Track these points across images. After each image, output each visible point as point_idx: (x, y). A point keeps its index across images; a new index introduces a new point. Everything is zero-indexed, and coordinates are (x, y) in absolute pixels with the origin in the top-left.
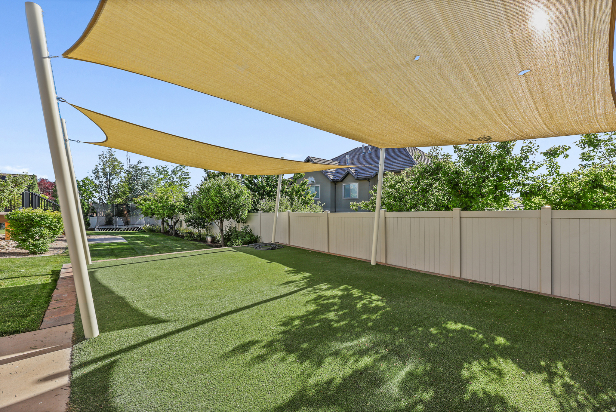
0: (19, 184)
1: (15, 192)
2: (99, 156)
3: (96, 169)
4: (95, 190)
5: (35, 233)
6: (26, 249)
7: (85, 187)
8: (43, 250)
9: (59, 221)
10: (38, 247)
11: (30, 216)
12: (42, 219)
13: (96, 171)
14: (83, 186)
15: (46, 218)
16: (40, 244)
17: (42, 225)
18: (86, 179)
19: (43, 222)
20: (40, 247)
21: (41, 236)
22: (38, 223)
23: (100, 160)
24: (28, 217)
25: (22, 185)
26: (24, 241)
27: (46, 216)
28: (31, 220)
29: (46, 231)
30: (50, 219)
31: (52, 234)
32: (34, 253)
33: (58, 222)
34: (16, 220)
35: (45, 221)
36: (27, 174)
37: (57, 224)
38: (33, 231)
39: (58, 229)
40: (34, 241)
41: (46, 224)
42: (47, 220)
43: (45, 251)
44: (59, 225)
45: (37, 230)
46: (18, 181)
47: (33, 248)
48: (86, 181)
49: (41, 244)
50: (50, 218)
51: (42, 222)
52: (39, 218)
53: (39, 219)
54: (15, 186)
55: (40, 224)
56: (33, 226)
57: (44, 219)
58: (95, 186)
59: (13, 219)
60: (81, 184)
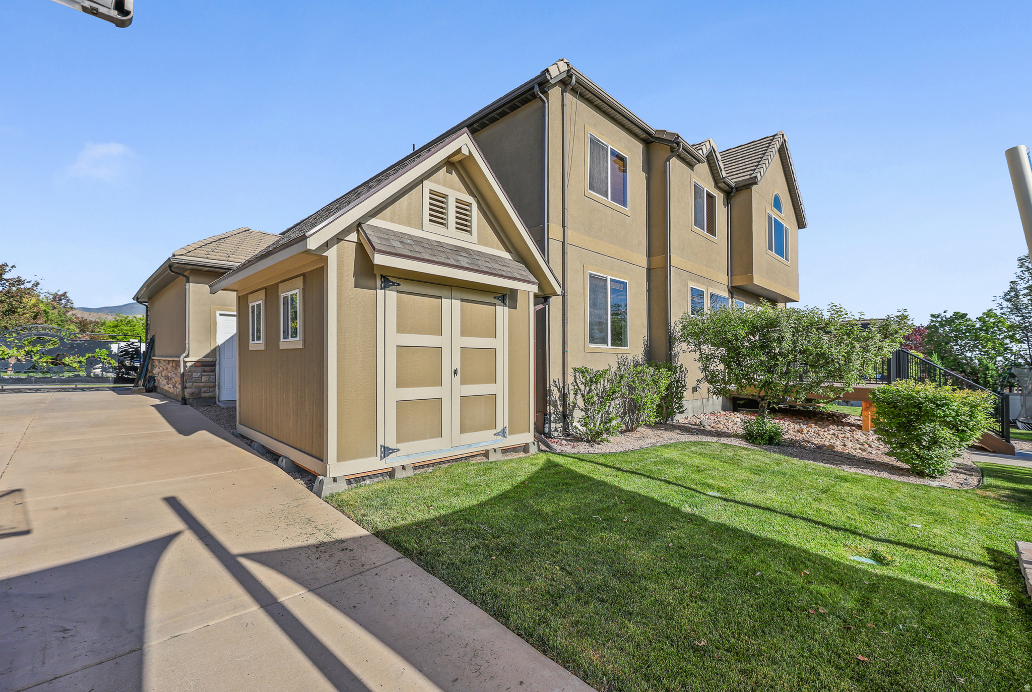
0: (891, 335)
1: (885, 350)
2: (1019, 260)
3: (1012, 289)
4: (1012, 338)
5: (924, 434)
6: (907, 462)
7: (987, 331)
8: (938, 471)
9: (972, 412)
10: (929, 465)
11: (913, 397)
12: (938, 406)
13: (1012, 294)
14: (981, 330)
15: (946, 404)
16: (932, 458)
17: (937, 417)
18: (989, 313)
19: (940, 413)
20: (933, 463)
21: (935, 442)
22: (929, 414)
23: (1022, 269)
24: (908, 399)
25: (896, 336)
26: (902, 446)
27: (946, 399)
28: (915, 406)
29: (946, 433)
30: (954, 407)
31: (958, 439)
32: (921, 474)
33: (971, 416)
34: (889, 404)
35: (944, 411)
36: (905, 313)
37: (968, 419)
38: (920, 428)
39: (970, 430)
40: (920, 449)
41: (945, 416)
42: (948, 409)
43: (942, 473)
44: (972, 420)
45: (927, 427)
46: (891, 328)
47: (919, 464)
48: (987, 319)
49: (935, 459)
50: (955, 405)
51: (938, 411)
52: (931, 402)
53: (933, 406)
54: (885, 338)
55: (934, 415)
56: (918, 417)
57: (942, 406)
58: (1011, 327)
59: (883, 401)
60: (978, 326)
